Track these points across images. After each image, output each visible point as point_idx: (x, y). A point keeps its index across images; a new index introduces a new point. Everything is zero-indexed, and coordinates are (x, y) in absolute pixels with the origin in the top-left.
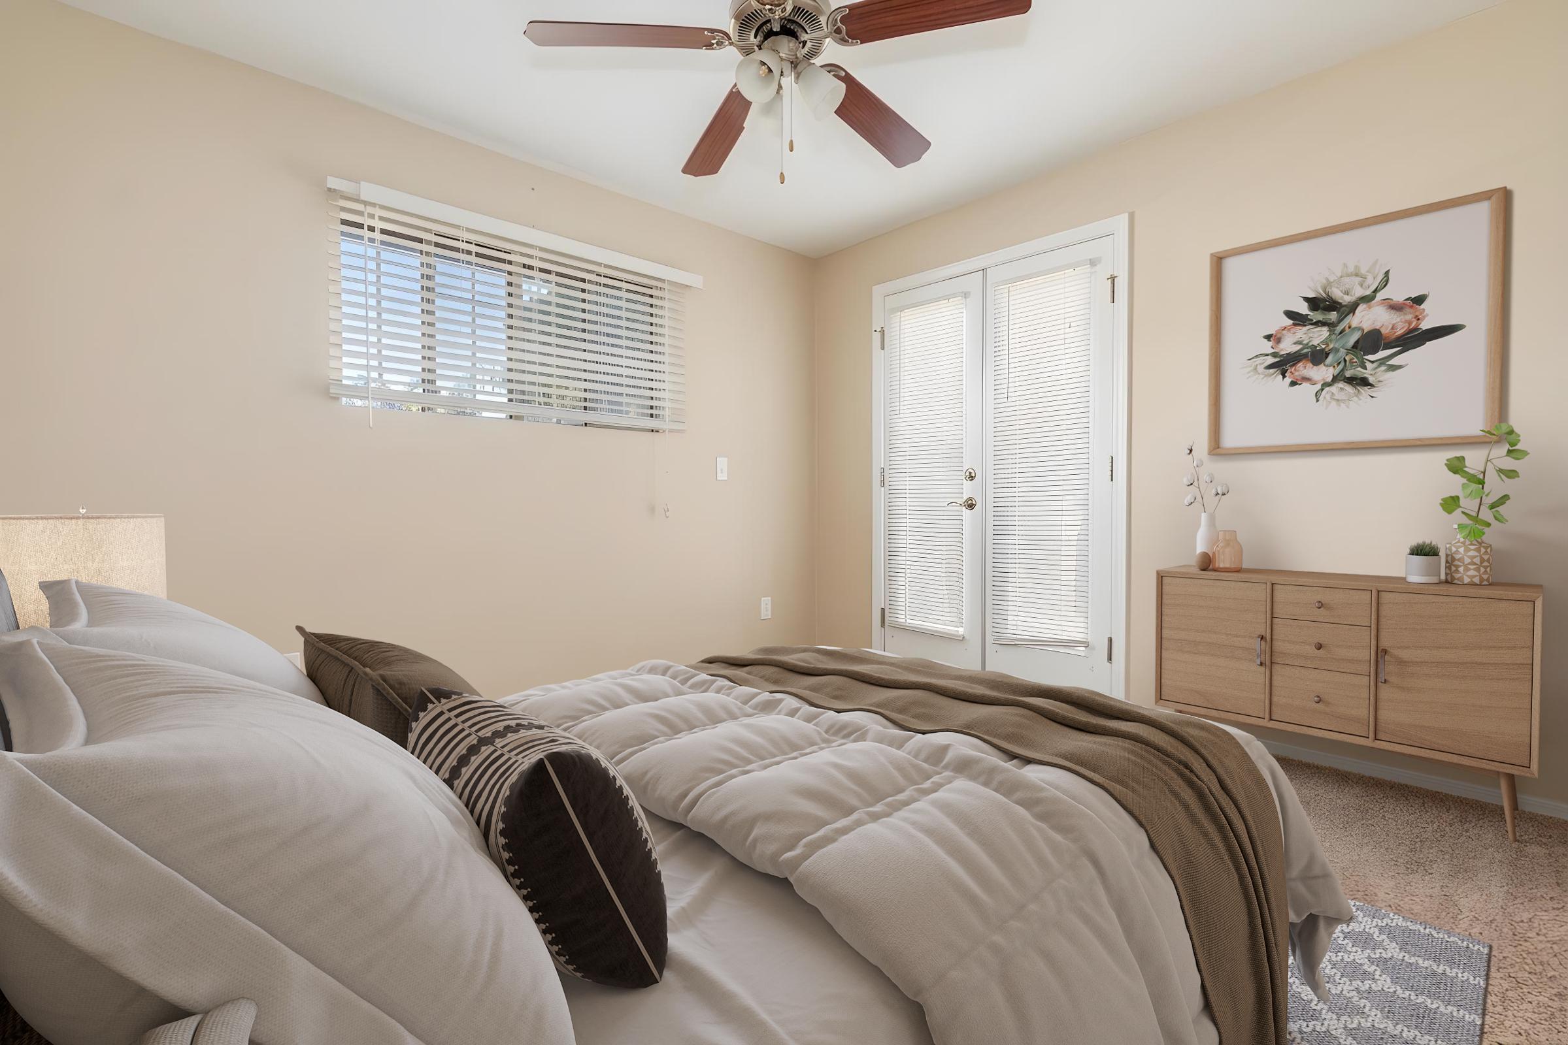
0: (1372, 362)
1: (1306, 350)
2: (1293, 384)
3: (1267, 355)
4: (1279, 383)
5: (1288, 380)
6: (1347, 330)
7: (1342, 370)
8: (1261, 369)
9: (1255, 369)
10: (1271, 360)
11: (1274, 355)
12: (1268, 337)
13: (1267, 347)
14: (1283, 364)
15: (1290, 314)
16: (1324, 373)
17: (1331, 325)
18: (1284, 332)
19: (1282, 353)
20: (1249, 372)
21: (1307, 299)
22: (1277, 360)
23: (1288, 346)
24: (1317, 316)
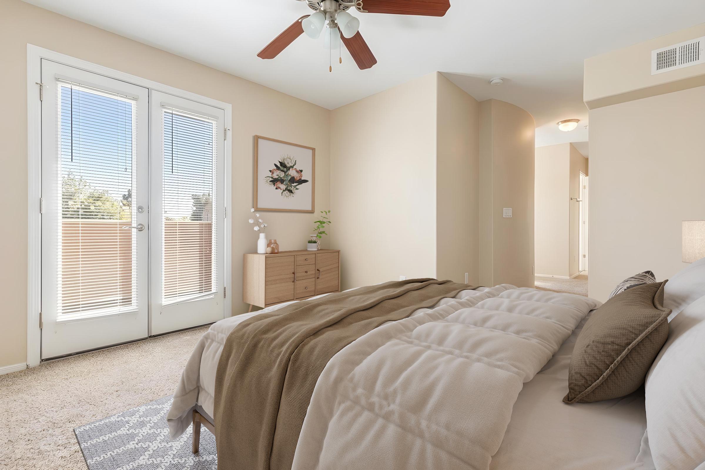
0: (293, 186)
1: (279, 178)
2: (276, 189)
3: (270, 177)
4: (273, 187)
5: (275, 187)
6: (288, 175)
7: (287, 187)
8: (268, 181)
9: (267, 181)
10: (271, 179)
11: (272, 178)
12: (270, 171)
13: (270, 174)
14: (274, 181)
15: (276, 165)
16: (283, 187)
17: (285, 172)
18: (274, 171)
19: (274, 178)
20: (265, 182)
21: (279, 162)
22: (273, 179)
23: (275, 176)
24: (282, 168)
